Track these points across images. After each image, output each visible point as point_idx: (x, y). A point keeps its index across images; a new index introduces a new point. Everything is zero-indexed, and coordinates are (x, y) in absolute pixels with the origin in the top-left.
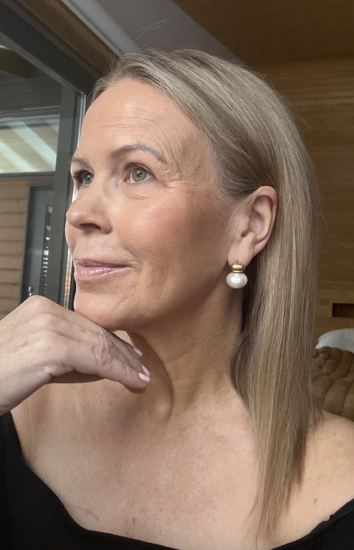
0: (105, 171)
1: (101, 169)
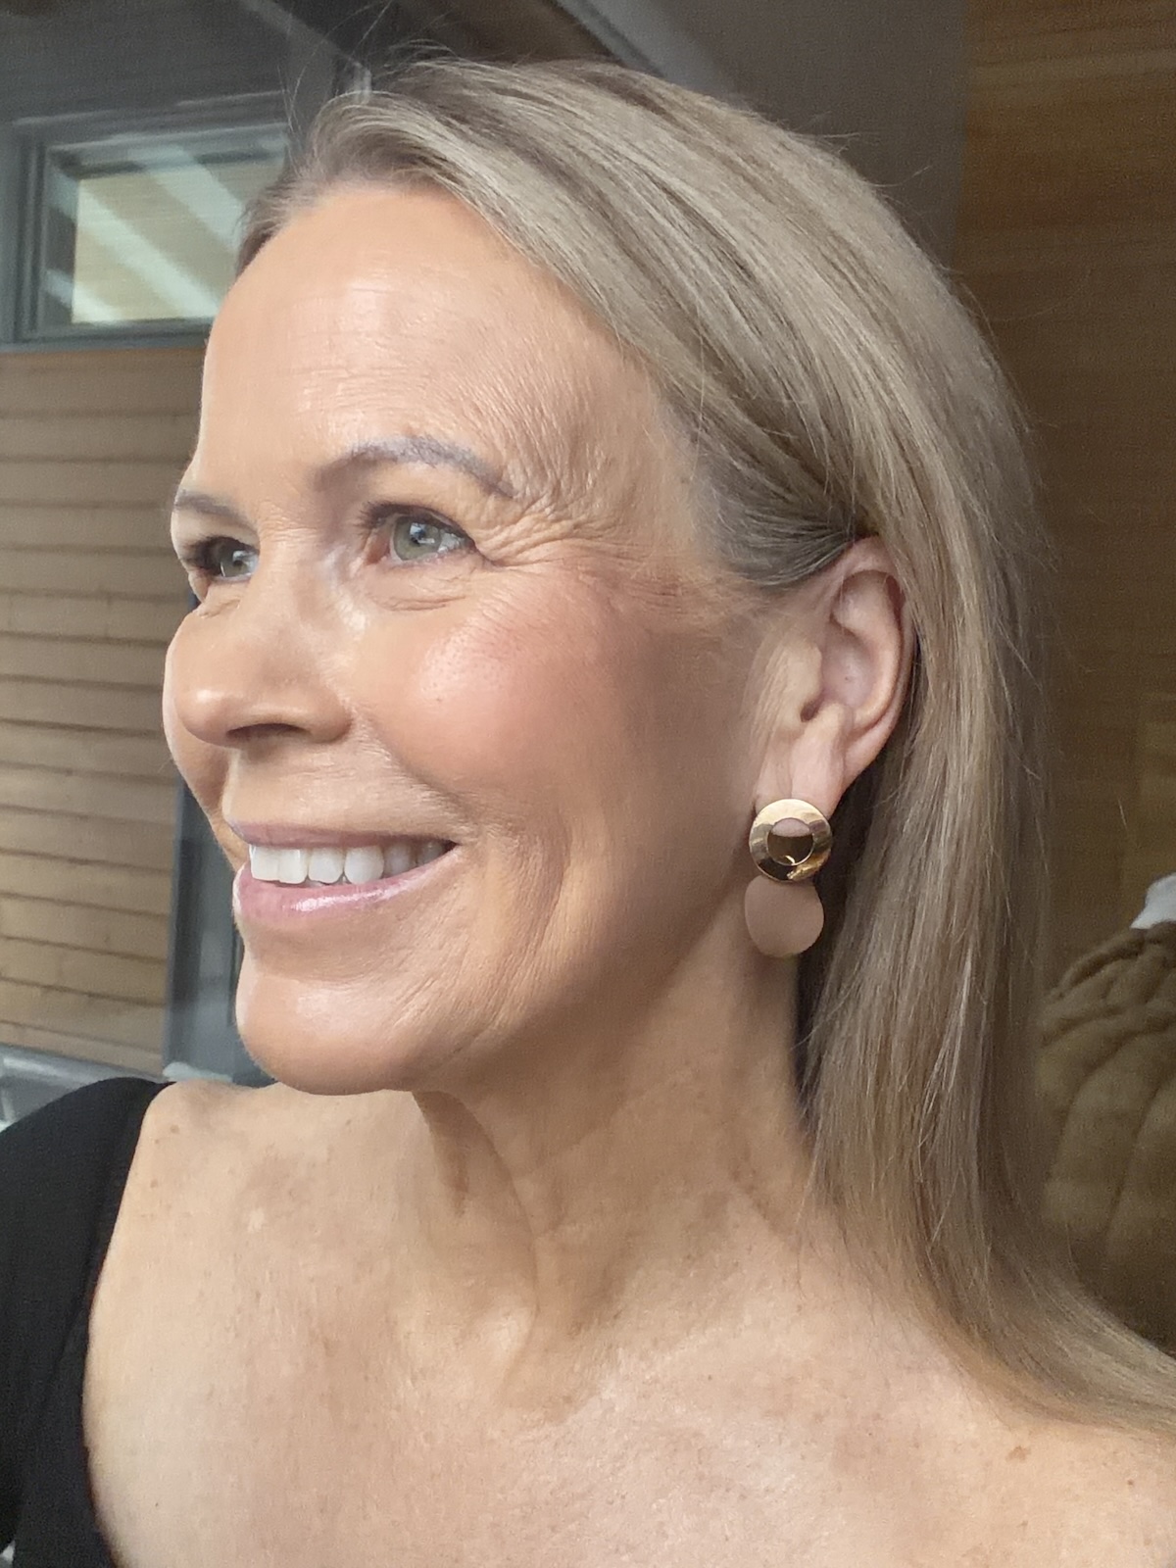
0: (296, 535)
1: (281, 528)
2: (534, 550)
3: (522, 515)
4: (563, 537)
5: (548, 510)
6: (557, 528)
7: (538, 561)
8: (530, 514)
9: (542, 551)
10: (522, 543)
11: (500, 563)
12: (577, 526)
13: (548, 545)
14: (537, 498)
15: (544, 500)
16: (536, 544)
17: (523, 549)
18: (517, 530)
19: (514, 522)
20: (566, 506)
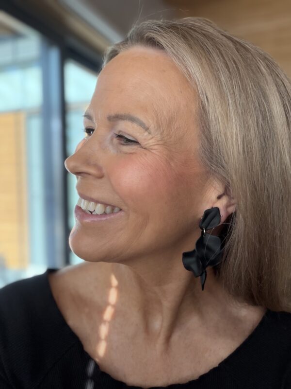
3: (152, 138)
6: (161, 143)
7: (154, 149)
8: (155, 138)
9: (156, 147)
10: (152, 144)
11: (145, 149)
12: (165, 143)
13: (158, 146)
14: (158, 134)
15: (159, 135)
16: (155, 145)
17: (151, 146)
18: (150, 141)
19: (149, 140)
20: (163, 137)
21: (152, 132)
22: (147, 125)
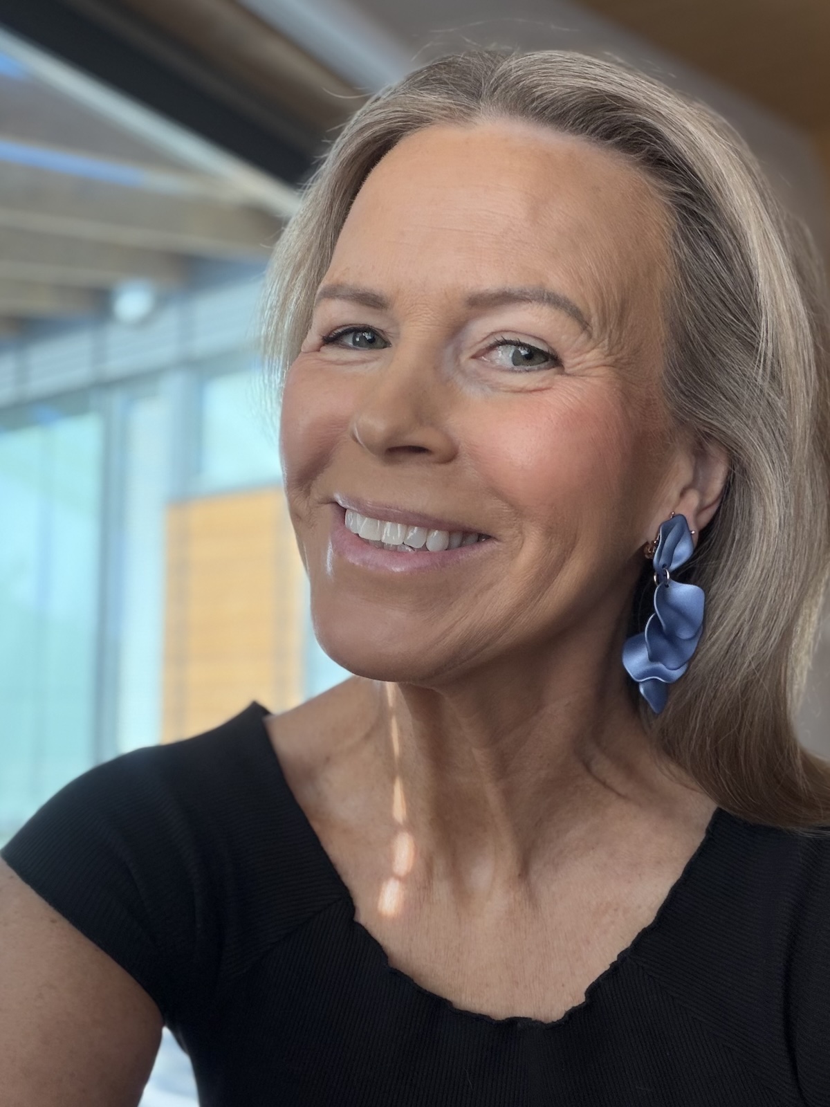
2: (597, 369)
3: (593, 348)
4: (610, 366)
5: (607, 348)
6: (610, 360)
7: (596, 377)
8: (598, 348)
9: (602, 371)
10: (591, 364)
11: (573, 374)
12: (617, 360)
13: (604, 368)
14: (603, 340)
15: (606, 342)
16: (597, 367)
17: (589, 368)
18: (588, 356)
19: (589, 352)
20: (612, 347)
21: (595, 334)
22: (586, 318)
